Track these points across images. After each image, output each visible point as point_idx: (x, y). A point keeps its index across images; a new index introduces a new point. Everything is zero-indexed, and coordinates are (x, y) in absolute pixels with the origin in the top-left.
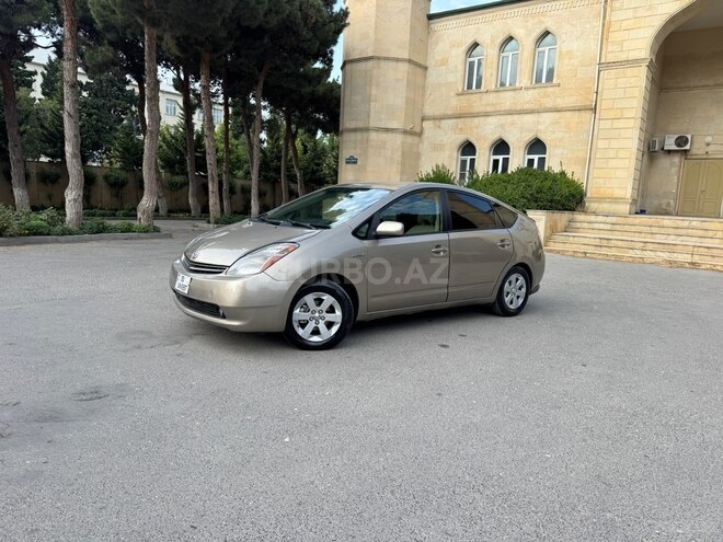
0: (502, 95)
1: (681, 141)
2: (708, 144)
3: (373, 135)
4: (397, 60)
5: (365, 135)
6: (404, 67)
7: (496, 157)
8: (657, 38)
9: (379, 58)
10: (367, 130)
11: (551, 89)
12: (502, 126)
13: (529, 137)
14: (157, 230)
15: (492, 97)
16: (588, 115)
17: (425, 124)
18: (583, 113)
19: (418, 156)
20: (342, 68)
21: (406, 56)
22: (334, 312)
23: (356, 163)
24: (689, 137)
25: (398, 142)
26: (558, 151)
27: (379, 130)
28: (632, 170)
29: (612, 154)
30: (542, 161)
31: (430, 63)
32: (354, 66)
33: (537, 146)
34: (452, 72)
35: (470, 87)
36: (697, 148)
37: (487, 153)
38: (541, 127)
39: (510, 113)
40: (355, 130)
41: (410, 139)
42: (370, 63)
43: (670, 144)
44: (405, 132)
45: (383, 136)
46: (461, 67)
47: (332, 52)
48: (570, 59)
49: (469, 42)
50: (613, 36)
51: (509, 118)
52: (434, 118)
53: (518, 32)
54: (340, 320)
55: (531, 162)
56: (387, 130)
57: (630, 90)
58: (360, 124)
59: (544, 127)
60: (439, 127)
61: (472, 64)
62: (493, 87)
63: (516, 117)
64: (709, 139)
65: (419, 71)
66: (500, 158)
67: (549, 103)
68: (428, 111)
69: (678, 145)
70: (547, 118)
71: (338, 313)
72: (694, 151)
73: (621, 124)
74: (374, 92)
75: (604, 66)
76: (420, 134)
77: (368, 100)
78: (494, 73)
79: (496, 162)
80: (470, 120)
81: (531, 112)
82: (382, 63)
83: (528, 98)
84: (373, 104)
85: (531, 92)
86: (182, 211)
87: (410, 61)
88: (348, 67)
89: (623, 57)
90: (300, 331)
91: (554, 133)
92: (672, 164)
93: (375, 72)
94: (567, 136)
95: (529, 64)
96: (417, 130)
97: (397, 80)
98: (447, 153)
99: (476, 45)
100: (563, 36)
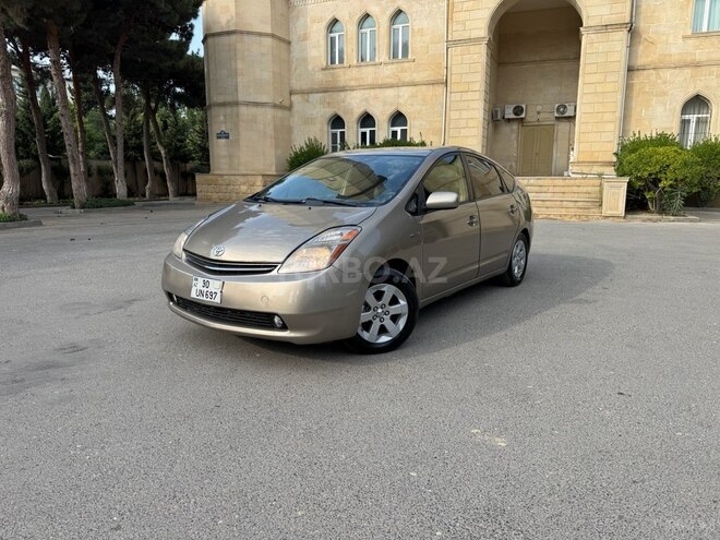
0: (364, 70)
1: (518, 110)
2: (539, 113)
3: (243, 110)
4: (260, 34)
5: (235, 109)
6: (268, 41)
7: (364, 130)
8: (493, 18)
9: (242, 33)
10: (236, 104)
11: (406, 65)
12: (366, 100)
13: (390, 110)
14: (23, 218)
15: (354, 72)
16: (441, 89)
17: (294, 98)
18: (436, 86)
19: (290, 130)
20: (203, 42)
21: (269, 31)
22: (398, 302)
23: (227, 137)
24: (524, 106)
25: (269, 117)
26: (417, 123)
27: (248, 104)
28: (480, 137)
29: (463, 123)
30: (404, 132)
31: (294, 38)
32: (217, 39)
33: (398, 118)
34: (315, 47)
35: (333, 62)
36: (530, 115)
37: (355, 126)
38: (401, 101)
39: (373, 87)
40: (224, 104)
41: (280, 113)
42: (233, 37)
43: (510, 114)
44: (275, 106)
45: (253, 110)
46: (323, 42)
47: (192, 26)
48: (422, 36)
49: (329, 18)
50: (458, 17)
51: (372, 92)
52: (302, 92)
53: (373, 10)
54: (406, 310)
55: (395, 133)
56: (257, 104)
57: (473, 65)
58: (229, 98)
59: (404, 100)
60: (308, 101)
61: (333, 40)
62: (355, 62)
63: (378, 91)
64: (539, 108)
65: (283, 46)
66: (368, 130)
67: (407, 77)
68: (296, 85)
69: (516, 114)
70: (406, 92)
71: (403, 302)
72: (529, 119)
73: (469, 96)
74: (240, 66)
75: (451, 43)
76: (290, 108)
77: (234, 74)
78: (355, 48)
79: (364, 134)
80: (336, 94)
81: (392, 86)
82: (246, 38)
83: (388, 72)
84: (239, 79)
85: (390, 67)
86: (37, 198)
87: (273, 36)
88: (210, 40)
89: (466, 35)
90: (366, 335)
91: (412, 105)
92: (512, 131)
93: (239, 46)
94: (424, 108)
95: (386, 41)
96: (287, 103)
97: (263, 55)
98: (318, 126)
99: (335, 21)
100: (414, 15)
